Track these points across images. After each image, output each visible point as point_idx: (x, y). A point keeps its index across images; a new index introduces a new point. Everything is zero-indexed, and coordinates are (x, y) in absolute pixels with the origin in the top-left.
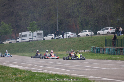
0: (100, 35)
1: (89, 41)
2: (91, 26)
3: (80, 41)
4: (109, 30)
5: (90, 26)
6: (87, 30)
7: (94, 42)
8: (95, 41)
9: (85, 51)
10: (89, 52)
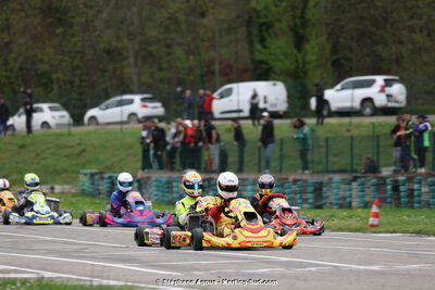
0: (98, 124)
1: (60, 147)
2: (60, 87)
3: (22, 146)
4: (138, 106)
5: (55, 86)
6: (45, 106)
7: (80, 154)
8: (84, 151)
9: (52, 188)
10: (74, 195)
